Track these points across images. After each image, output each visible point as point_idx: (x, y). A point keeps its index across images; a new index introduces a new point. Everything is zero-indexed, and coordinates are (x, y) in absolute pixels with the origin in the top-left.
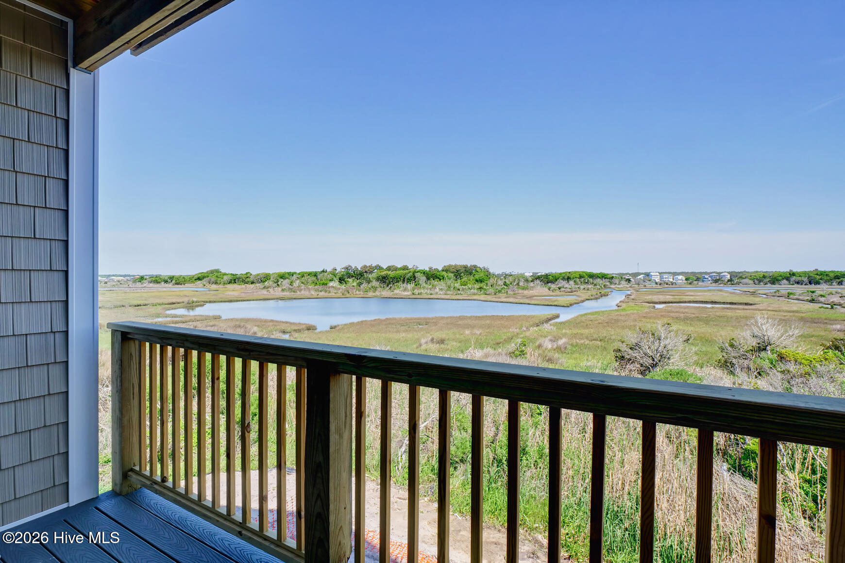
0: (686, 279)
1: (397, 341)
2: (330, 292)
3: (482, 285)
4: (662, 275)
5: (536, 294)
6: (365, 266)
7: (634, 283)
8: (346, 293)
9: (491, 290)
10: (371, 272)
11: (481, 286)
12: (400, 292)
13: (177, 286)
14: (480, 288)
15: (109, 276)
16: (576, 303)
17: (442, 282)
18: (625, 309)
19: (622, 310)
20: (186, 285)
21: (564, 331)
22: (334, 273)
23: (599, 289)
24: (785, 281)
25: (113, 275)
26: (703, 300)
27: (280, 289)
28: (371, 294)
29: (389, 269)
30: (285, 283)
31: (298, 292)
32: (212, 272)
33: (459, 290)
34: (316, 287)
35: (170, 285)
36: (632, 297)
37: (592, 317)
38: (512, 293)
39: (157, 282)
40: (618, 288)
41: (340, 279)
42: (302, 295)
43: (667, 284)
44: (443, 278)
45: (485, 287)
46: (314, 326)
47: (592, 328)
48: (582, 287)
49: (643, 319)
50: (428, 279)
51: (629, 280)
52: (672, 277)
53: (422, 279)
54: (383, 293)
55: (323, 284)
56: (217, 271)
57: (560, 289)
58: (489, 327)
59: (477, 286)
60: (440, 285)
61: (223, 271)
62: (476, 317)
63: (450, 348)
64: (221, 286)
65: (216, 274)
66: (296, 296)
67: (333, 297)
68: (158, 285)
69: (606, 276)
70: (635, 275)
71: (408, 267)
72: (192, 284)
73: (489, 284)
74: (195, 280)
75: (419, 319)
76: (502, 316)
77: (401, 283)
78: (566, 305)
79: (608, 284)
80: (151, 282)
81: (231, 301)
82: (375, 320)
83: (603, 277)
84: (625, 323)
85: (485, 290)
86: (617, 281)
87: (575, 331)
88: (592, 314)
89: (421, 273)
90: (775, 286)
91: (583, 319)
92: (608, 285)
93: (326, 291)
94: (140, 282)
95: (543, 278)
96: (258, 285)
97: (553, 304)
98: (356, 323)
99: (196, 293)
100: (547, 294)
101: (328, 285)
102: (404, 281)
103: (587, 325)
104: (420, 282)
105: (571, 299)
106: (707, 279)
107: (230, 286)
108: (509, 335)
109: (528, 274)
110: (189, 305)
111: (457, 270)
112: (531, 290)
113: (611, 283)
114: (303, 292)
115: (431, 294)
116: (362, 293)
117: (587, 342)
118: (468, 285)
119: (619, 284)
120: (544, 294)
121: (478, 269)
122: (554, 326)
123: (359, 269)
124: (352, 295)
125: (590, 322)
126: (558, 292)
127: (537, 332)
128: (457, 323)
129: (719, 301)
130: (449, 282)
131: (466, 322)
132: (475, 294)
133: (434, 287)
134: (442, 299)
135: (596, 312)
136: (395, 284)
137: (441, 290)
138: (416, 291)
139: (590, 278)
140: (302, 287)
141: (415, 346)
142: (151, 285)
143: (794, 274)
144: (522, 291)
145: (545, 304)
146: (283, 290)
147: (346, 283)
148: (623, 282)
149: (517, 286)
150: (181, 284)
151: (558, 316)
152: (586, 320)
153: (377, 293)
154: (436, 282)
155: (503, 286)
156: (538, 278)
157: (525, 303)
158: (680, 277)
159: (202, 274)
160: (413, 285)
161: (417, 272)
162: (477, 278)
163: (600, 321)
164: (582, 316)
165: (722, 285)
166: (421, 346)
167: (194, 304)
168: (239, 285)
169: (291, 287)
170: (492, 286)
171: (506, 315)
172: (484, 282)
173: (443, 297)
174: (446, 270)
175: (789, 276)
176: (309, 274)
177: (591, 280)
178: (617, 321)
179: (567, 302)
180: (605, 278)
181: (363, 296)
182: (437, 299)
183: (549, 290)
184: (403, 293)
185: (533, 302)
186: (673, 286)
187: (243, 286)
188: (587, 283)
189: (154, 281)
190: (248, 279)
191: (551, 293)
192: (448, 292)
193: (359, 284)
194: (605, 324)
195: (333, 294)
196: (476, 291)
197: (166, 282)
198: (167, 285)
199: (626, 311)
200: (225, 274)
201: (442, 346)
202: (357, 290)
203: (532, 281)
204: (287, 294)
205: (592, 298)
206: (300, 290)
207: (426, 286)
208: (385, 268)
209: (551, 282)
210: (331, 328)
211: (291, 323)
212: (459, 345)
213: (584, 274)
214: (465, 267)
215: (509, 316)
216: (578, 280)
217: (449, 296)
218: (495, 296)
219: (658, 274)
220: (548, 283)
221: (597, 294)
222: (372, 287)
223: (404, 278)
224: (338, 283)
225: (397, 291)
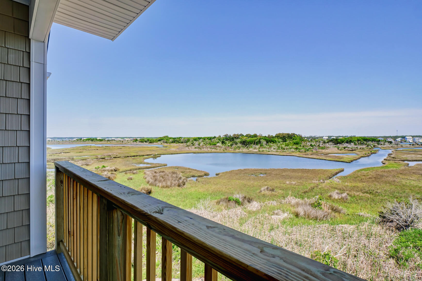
1: (249, 187)
2: (217, 149)
4: (414, 138)
5: (330, 152)
6: (235, 135)
7: (394, 144)
8: (225, 150)
9: (303, 150)
10: (238, 138)
11: (297, 147)
12: (252, 150)
13: (150, 144)
14: (296, 148)
15: (124, 138)
16: (354, 160)
17: (275, 144)
18: (387, 167)
19: (386, 167)
20: (154, 143)
21: (346, 184)
22: (219, 138)
23: (371, 148)
25: (126, 138)
27: (194, 147)
28: (237, 151)
29: (247, 136)
30: (196, 143)
31: (202, 149)
32: (165, 137)
33: (284, 149)
34: (211, 146)
35: (147, 143)
36: (393, 156)
37: (365, 173)
38: (315, 151)
39: (142, 142)
40: (383, 147)
41: (222, 142)
42: (204, 151)
43: (418, 145)
44: (276, 142)
45: (299, 147)
46: (208, 173)
47: (364, 182)
48: (359, 147)
49: (400, 176)
50: (267, 142)
51: (391, 142)
52: (421, 139)
53: (264, 142)
54: (243, 150)
55: (214, 144)
56: (167, 137)
57: (344, 148)
58: (301, 178)
59: (295, 146)
60: (274, 146)
61: (170, 136)
62: (293, 170)
63: (277, 194)
64: (168, 144)
65: (166, 138)
66: (201, 151)
67: (218, 152)
68: (142, 143)
69: (375, 140)
70: (395, 138)
71: (257, 135)
72: (156, 143)
73: (302, 146)
74: (158, 141)
75: (261, 170)
76: (309, 169)
77: (253, 144)
78: (348, 162)
79: (376, 144)
80: (140, 142)
81: (172, 154)
82: (238, 170)
83: (373, 140)
84: (388, 178)
85: (299, 149)
86: (382, 143)
87: (354, 184)
88: (365, 169)
89: (264, 139)
91: (359, 174)
92: (376, 145)
93: (215, 149)
94: (136, 141)
95: (334, 141)
96: (184, 144)
97: (340, 161)
98: (229, 172)
99: (157, 148)
100: (336, 152)
101: (216, 145)
102: (254, 143)
103: (361, 180)
104: (263, 144)
105: (352, 156)
107: (173, 144)
108: (312, 185)
109: (325, 138)
110: (154, 157)
111: (283, 136)
112: (327, 149)
113: (378, 144)
114: (204, 149)
115: (269, 151)
116: (233, 150)
117: (361, 194)
118: (290, 146)
119: (384, 145)
120: (334, 152)
121: (295, 136)
122: (340, 179)
123: (232, 136)
124: (228, 151)
125: (364, 177)
126: (343, 151)
127: (329, 183)
128: (282, 174)
130: (279, 144)
131: (287, 173)
132: (293, 152)
133: (271, 147)
134: (275, 155)
135: (369, 168)
136: (250, 145)
137: (274, 149)
138: (261, 150)
139: (364, 141)
140: (204, 147)
141: (258, 191)
142: (140, 143)
144: (322, 150)
145: (335, 160)
146: (195, 148)
147: (225, 144)
148: (387, 143)
149: (318, 147)
150: (152, 143)
151: (343, 170)
152: (361, 175)
153: (241, 150)
154: (271, 144)
155: (310, 146)
156: (332, 141)
157: (323, 159)
159: (161, 138)
160: (259, 146)
161: (262, 139)
162: (295, 142)
163: (370, 176)
164: (358, 171)
166: (261, 191)
167: (157, 156)
168: (176, 143)
169: (199, 146)
170: (303, 146)
171: (311, 169)
172: (298, 144)
173: (275, 153)
174: (278, 136)
176: (208, 138)
177: (365, 142)
178: (382, 176)
179: (349, 159)
181: (233, 152)
182: (272, 154)
183: (338, 149)
184: (254, 150)
185: (328, 159)
187: (178, 144)
188: (362, 144)
189: (141, 141)
190: (180, 141)
191: (340, 152)
192: (279, 150)
193: (232, 145)
194: (374, 179)
195: (219, 150)
196: (294, 150)
197: (146, 142)
198: (146, 143)
199: (389, 168)
200: (171, 138)
201: (273, 193)
202: (230, 148)
203: (327, 143)
204: (197, 150)
205: (366, 155)
206: (203, 148)
207: (267, 146)
208: (245, 135)
209: (340, 143)
210: (217, 175)
211: (197, 171)
212: (282, 192)
213: (361, 139)
214: (288, 134)
215: (313, 170)
216: (356, 142)
217: (278, 153)
218: (305, 153)
219: (412, 137)
220: (337, 144)
221: (369, 153)
222: (238, 147)
223: (255, 142)
224: (221, 144)
225: (251, 149)
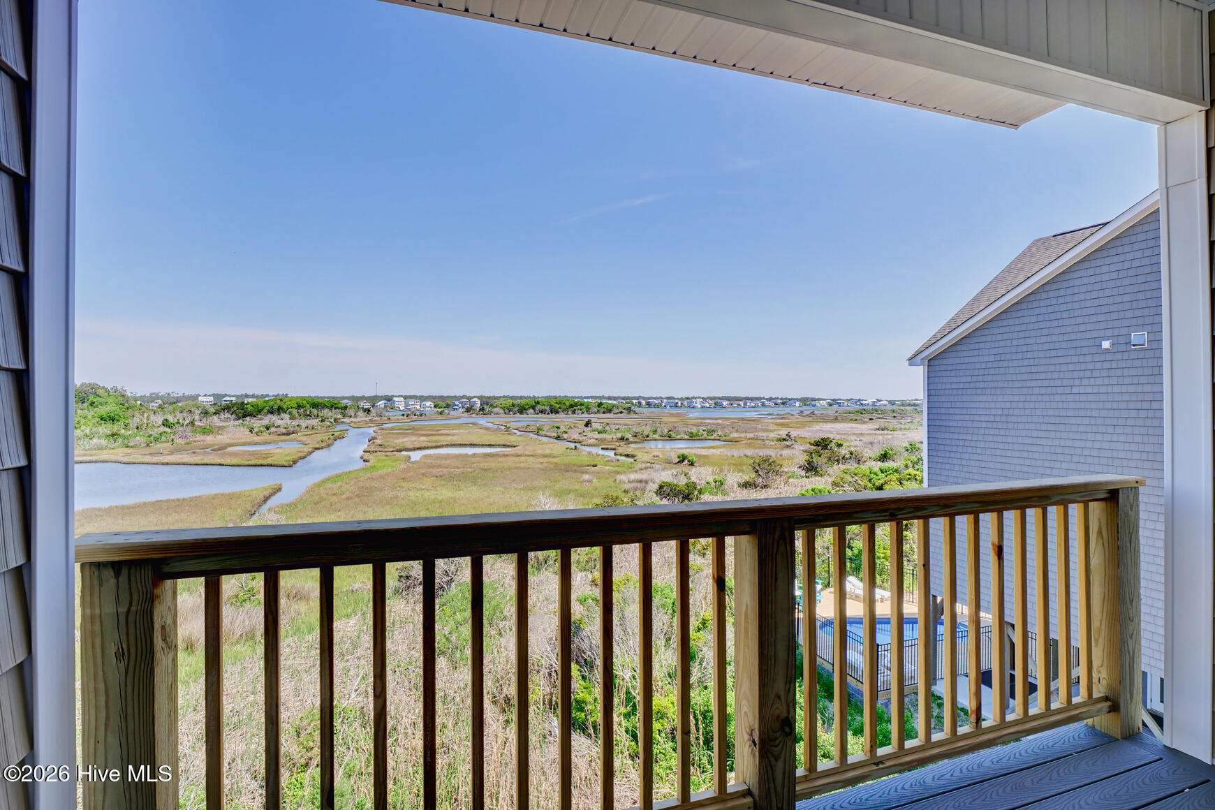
0: (435, 406)
3: (116, 428)
4: (407, 400)
5: (229, 441)
7: (375, 415)
9: (140, 439)
11: (114, 431)
14: (113, 435)
16: (300, 458)
18: (375, 466)
19: (371, 467)
23: (329, 426)
24: (531, 410)
26: (462, 443)
36: (378, 442)
37: (335, 486)
38: (182, 442)
40: (355, 423)
43: (415, 415)
45: (123, 431)
48: (303, 423)
49: (403, 484)
51: (368, 411)
52: (418, 404)
57: (267, 429)
59: (106, 429)
62: (123, 507)
69: (336, 406)
70: (374, 400)
73: (133, 425)
76: (178, 500)
78: (286, 464)
79: (340, 416)
83: (332, 406)
85: (125, 438)
88: (332, 479)
90: (522, 416)
91: (322, 491)
92: (340, 419)
95: (235, 408)
97: (265, 463)
100: (248, 440)
105: (290, 448)
106: (457, 405)
109: (206, 400)
112: (219, 432)
113: (344, 415)
118: (83, 428)
119: (356, 416)
120: (242, 441)
121: (100, 392)
122: (281, 513)
125: (334, 497)
126: (265, 436)
129: (477, 443)
132: (101, 448)
135: (338, 476)
139: (313, 408)
143: (538, 403)
144: (203, 437)
145: (250, 463)
148: (360, 413)
149: (190, 427)
151: (278, 489)
152: (327, 494)
155: (163, 427)
156: (227, 408)
157: (213, 462)
158: (428, 404)
162: (104, 413)
163: (348, 494)
164: (318, 485)
165: (474, 415)
170: (137, 428)
172: (118, 421)
175: (534, 404)
177: (315, 411)
178: (371, 490)
179: (288, 458)
180: (335, 409)
183: (251, 431)
185: (228, 461)
186: (423, 418)
188: (308, 415)
191: (256, 439)
196: (104, 442)
199: (377, 469)
203: (215, 414)
205: (323, 445)
209: (251, 415)
213: (305, 402)
215: (191, 499)
216: (294, 411)
218: (148, 451)
219: (402, 399)
220: (245, 416)
221: (328, 439)
